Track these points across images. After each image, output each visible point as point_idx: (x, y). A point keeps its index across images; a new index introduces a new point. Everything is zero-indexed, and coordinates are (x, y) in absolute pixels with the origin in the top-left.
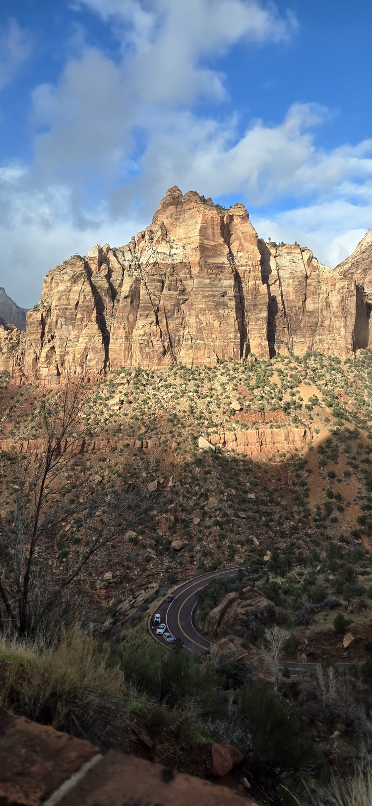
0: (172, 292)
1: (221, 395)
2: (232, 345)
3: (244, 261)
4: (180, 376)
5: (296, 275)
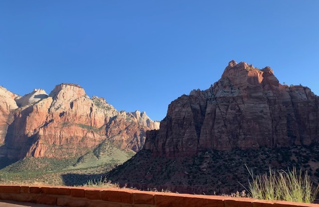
0: (233, 111)
1: (262, 165)
2: (267, 138)
3: (271, 94)
4: (238, 154)
5: (301, 101)
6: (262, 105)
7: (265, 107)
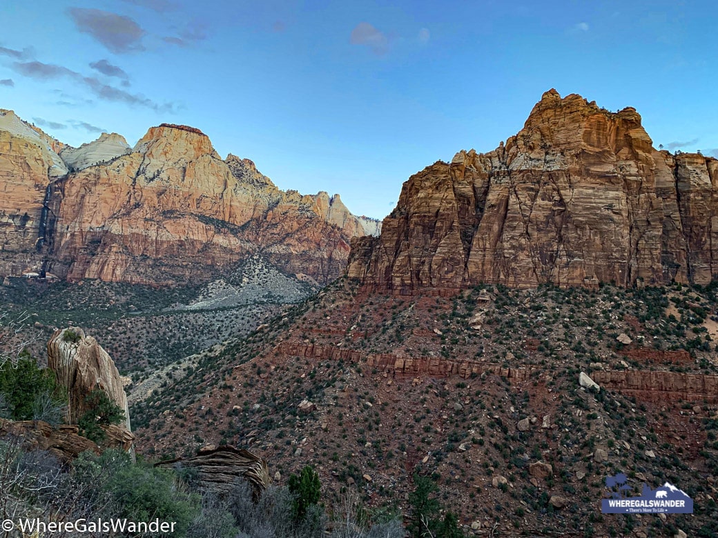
0: (546, 202)
1: (604, 324)
2: (617, 266)
3: (634, 170)
4: (552, 298)
5: (698, 188)
6: (612, 194)
7: (617, 198)
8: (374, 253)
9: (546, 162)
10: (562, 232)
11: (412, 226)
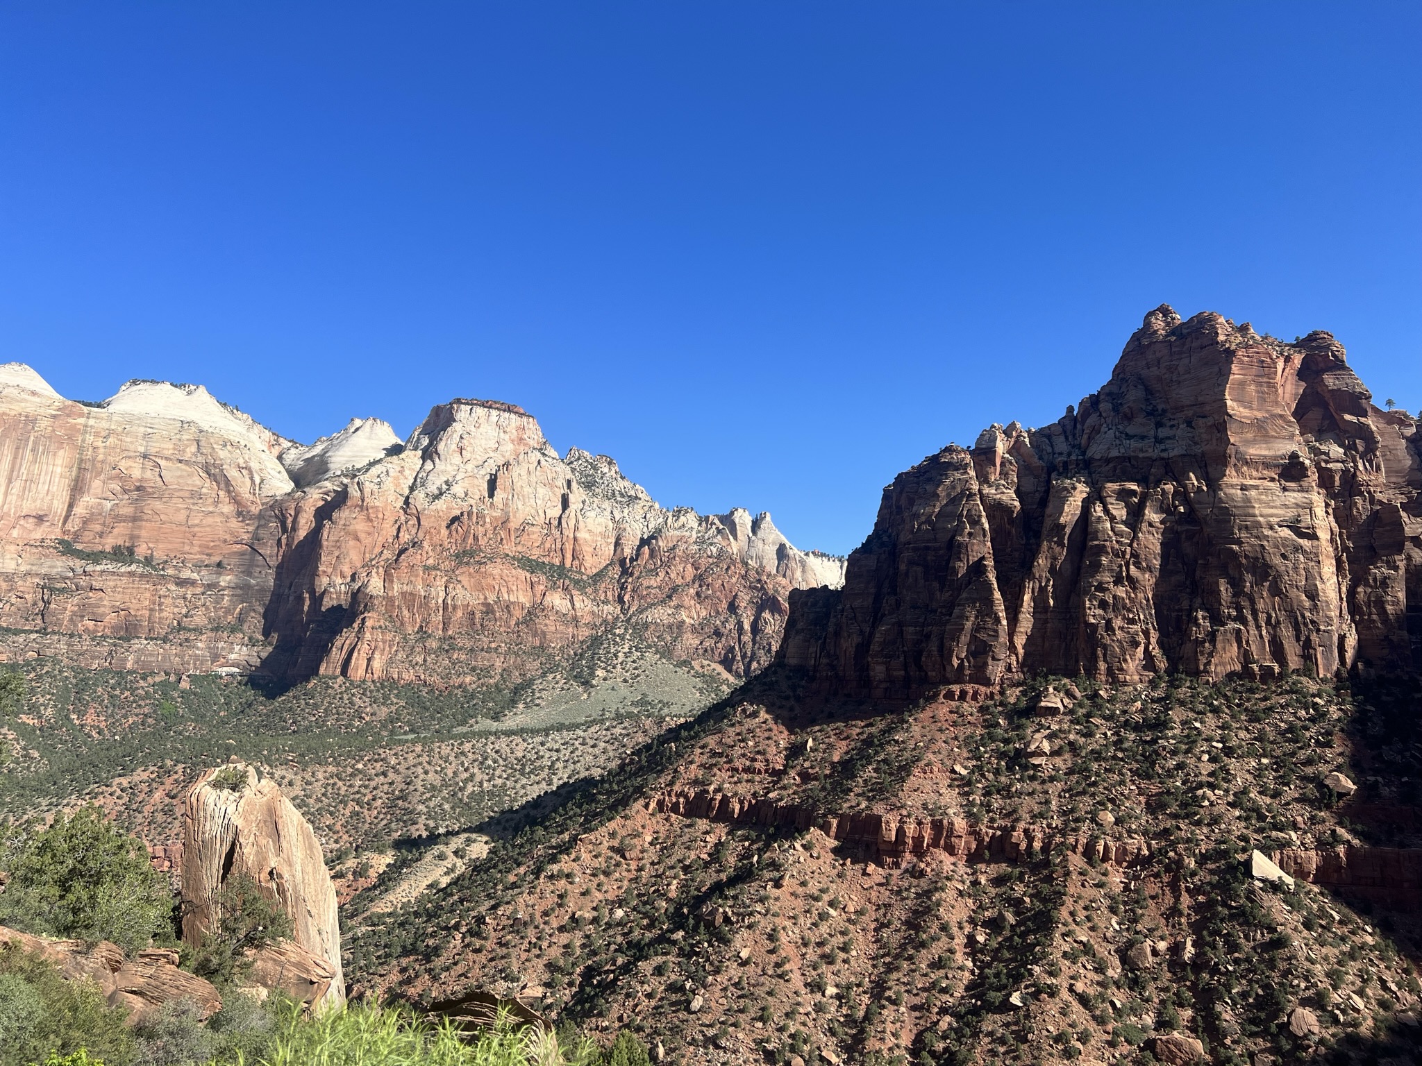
0: (1163, 517)
1: (1295, 754)
3: (1337, 451)
6: (1295, 498)
7: (1307, 506)
8: (833, 620)
9: (1158, 441)
10: (1198, 573)
11: (903, 567)
